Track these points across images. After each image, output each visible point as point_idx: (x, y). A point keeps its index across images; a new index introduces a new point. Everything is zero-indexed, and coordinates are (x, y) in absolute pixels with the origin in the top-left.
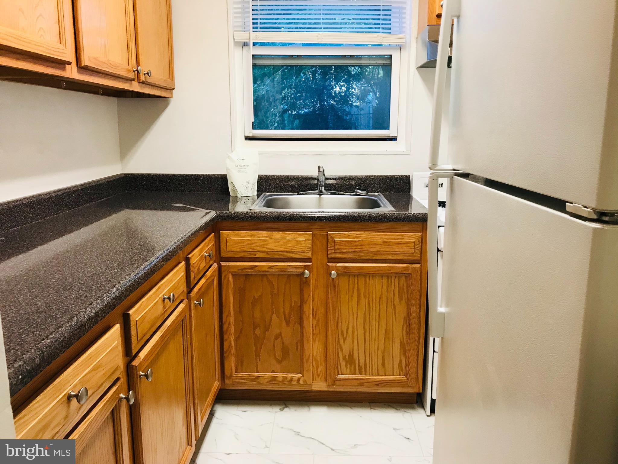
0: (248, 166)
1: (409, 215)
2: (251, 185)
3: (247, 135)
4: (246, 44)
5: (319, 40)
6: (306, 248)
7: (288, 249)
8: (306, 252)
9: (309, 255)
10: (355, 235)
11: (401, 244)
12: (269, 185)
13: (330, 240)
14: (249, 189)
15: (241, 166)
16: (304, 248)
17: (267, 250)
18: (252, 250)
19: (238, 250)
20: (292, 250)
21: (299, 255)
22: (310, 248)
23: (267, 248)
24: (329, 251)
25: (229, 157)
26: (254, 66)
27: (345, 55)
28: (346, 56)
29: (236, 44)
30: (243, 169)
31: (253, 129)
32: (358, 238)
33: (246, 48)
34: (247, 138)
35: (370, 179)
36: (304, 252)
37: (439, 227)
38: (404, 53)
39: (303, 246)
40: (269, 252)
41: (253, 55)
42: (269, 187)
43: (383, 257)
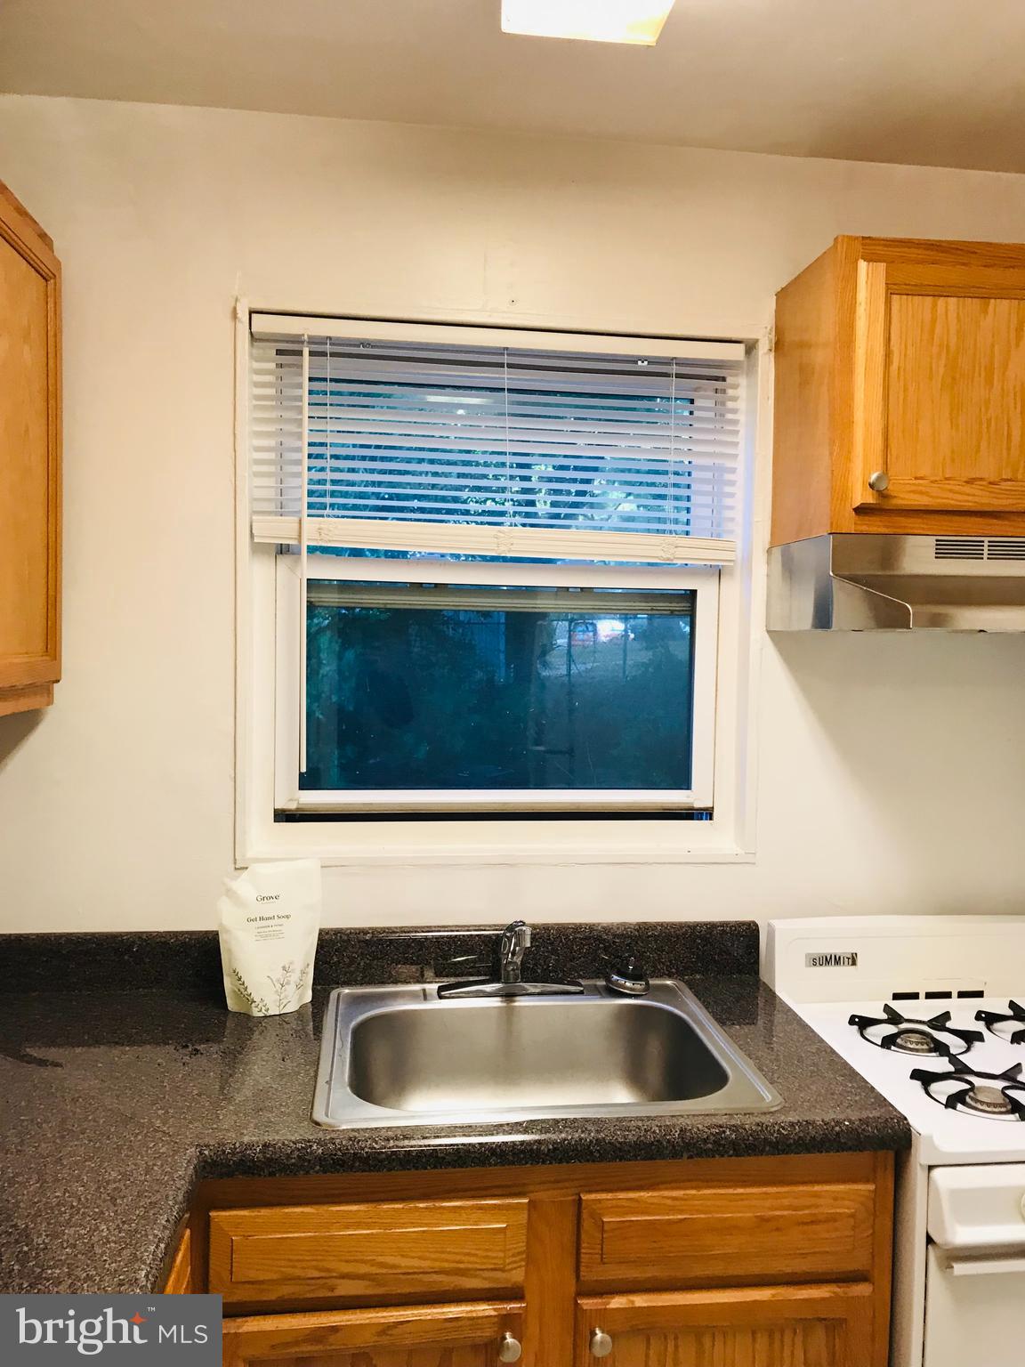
0: (288, 917)
1: (837, 1129)
2: (295, 977)
3: (279, 806)
4: (283, 550)
5: (502, 548)
6: (510, 1253)
7: (447, 1261)
8: (508, 1267)
9: (517, 1276)
10: (669, 1202)
11: (812, 1222)
12: (346, 960)
13: (587, 1224)
14: (291, 989)
15: (268, 919)
16: (502, 1255)
17: (374, 1270)
18: (323, 1274)
19: (275, 1277)
20: (462, 1266)
21: (485, 1279)
22: (519, 1253)
23: (373, 1263)
24: (584, 1258)
25: (229, 892)
26: (311, 608)
27: (568, 588)
28: (570, 590)
29: (258, 548)
30: (274, 928)
31: (300, 789)
32: (681, 1212)
33: (284, 562)
34: (283, 816)
35: (649, 937)
36: (502, 1270)
37: (931, 1168)
38: (731, 587)
39: (498, 1248)
40: (380, 1277)
41: (308, 580)
42: (349, 967)
43: (755, 1268)
